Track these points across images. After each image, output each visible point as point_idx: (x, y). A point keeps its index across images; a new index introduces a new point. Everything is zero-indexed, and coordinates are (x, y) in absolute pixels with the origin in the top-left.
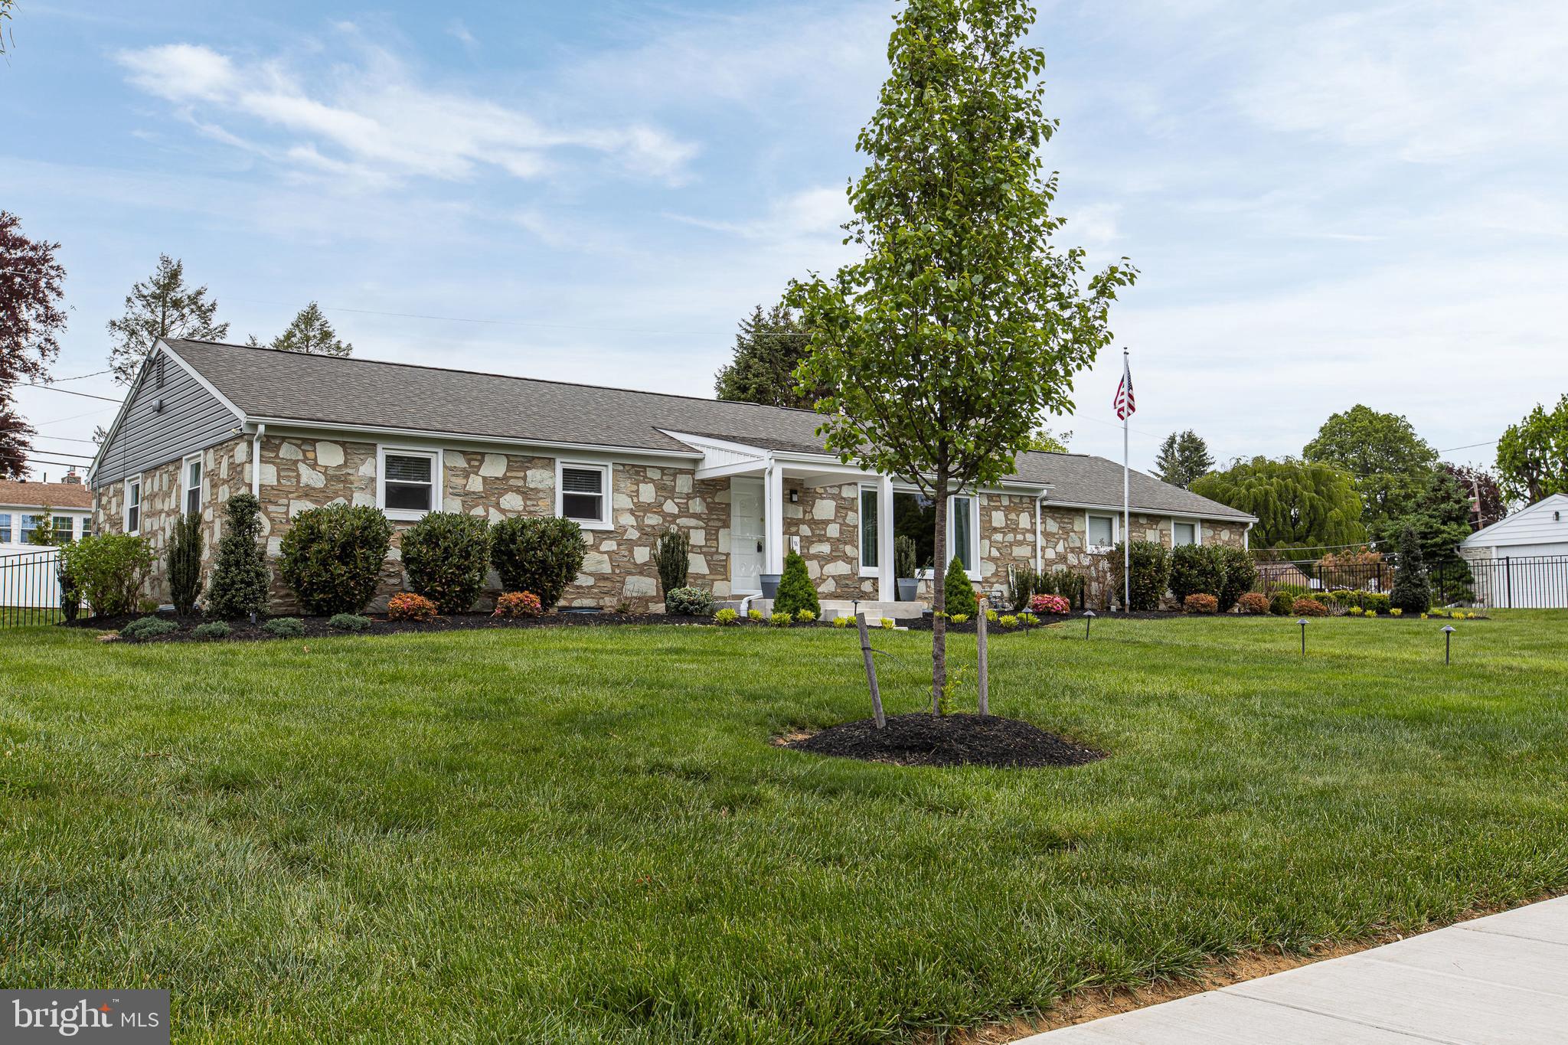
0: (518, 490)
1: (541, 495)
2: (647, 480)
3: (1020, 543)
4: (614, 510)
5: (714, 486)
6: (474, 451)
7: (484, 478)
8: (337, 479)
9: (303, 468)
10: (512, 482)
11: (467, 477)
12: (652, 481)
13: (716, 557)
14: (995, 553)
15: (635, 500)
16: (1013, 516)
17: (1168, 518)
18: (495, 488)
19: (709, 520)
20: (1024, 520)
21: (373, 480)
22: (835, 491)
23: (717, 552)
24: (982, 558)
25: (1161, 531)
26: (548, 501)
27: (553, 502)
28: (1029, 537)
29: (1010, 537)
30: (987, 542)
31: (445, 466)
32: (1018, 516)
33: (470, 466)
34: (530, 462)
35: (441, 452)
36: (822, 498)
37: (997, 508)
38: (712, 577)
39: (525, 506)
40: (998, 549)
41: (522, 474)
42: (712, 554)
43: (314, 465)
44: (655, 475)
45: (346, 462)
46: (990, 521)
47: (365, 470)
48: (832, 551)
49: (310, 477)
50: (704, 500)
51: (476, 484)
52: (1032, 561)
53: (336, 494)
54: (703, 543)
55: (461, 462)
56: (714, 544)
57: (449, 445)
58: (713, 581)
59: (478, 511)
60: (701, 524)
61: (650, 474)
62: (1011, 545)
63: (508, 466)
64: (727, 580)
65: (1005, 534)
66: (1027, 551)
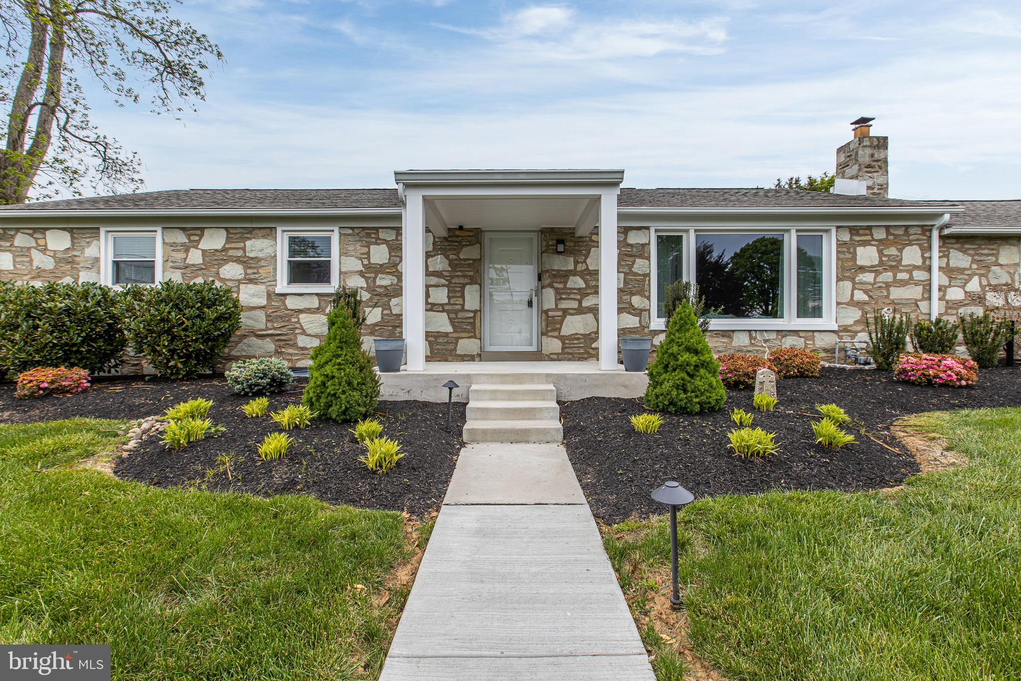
0: (238, 260)
1: (263, 263)
2: (378, 241)
3: (904, 283)
4: (341, 273)
5: (460, 242)
6: (193, 226)
7: (204, 251)
8: (65, 261)
9: (35, 255)
10: (231, 253)
11: (187, 251)
12: (386, 242)
13: (460, 315)
14: (860, 296)
15: (366, 262)
16: (893, 251)
18: (214, 260)
19: (452, 277)
20: (911, 255)
21: (97, 260)
23: (463, 310)
24: (838, 304)
26: (271, 268)
27: (275, 269)
28: (919, 275)
29: (887, 276)
30: (848, 285)
31: (164, 243)
32: (901, 251)
33: (190, 241)
34: (250, 233)
35: (159, 230)
37: (865, 243)
38: (455, 335)
39: (246, 274)
40: (866, 292)
41: (242, 245)
42: (456, 312)
43: (44, 251)
44: (391, 236)
45: (73, 244)
46: (854, 258)
47: (90, 252)
49: (40, 260)
50: (447, 257)
51: (195, 257)
52: (923, 305)
53: (65, 274)
54: (446, 301)
55: (181, 238)
56: (460, 301)
57: (167, 223)
58: (458, 339)
59: (199, 281)
60: (443, 281)
61: (382, 235)
62: (888, 285)
63: (228, 238)
64: (475, 337)
65: (877, 273)
66: (915, 292)
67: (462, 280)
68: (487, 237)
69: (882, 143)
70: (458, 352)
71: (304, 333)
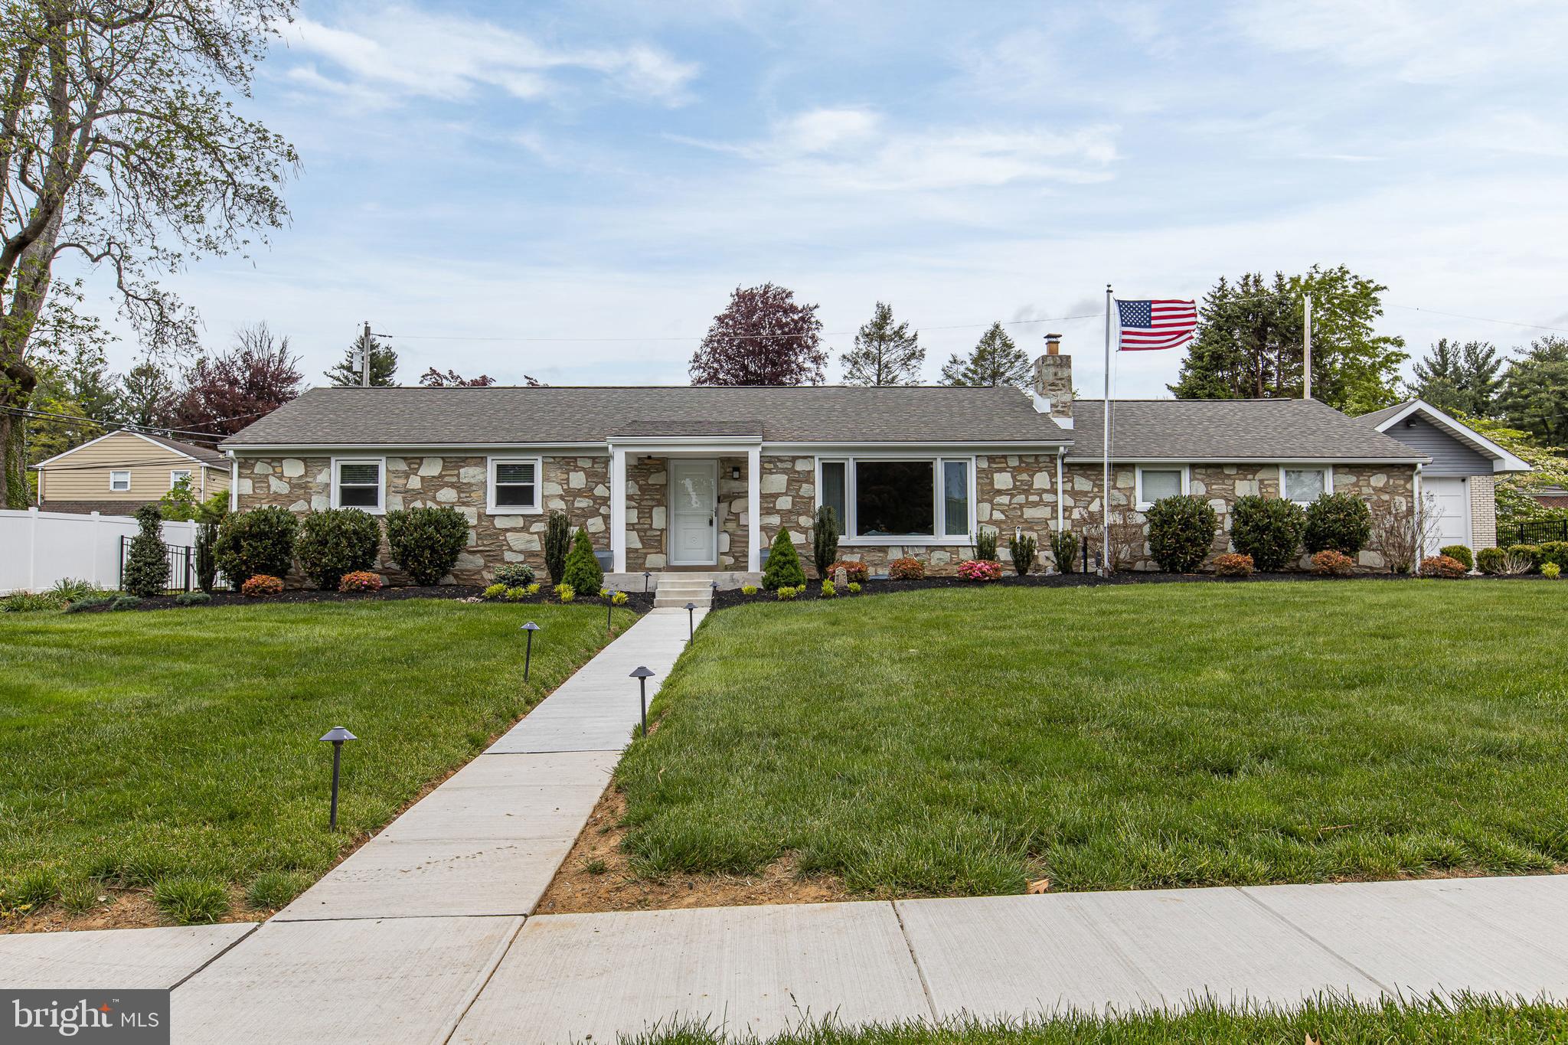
0: (452, 485)
1: (474, 488)
2: (576, 469)
3: (1035, 505)
4: (543, 496)
5: (648, 470)
6: (413, 457)
7: (423, 478)
8: (299, 486)
9: (273, 481)
10: (447, 479)
11: (407, 478)
12: (583, 469)
13: (649, 533)
14: (998, 516)
15: (565, 487)
16: (1025, 477)
17: (1277, 466)
18: (432, 485)
19: (642, 500)
20: (1041, 480)
21: (328, 485)
22: (788, 465)
23: (651, 528)
24: (980, 522)
25: (1261, 481)
26: (481, 493)
27: (485, 493)
28: (1047, 497)
29: (1021, 499)
30: (987, 506)
31: (388, 470)
32: (1032, 476)
33: (410, 469)
34: (463, 461)
35: (384, 459)
36: (771, 473)
37: (1001, 470)
38: (645, 551)
39: (459, 497)
40: (1003, 512)
41: (456, 472)
42: (645, 530)
43: (281, 477)
44: (587, 464)
45: (306, 472)
46: (992, 483)
47: (322, 478)
48: (782, 522)
49: (277, 486)
50: (637, 483)
51: (415, 483)
52: (1052, 524)
53: (298, 498)
54: (636, 521)
55: (403, 466)
56: (648, 521)
57: (391, 454)
58: (646, 554)
59: (418, 504)
60: (637, 504)
61: (580, 463)
62: (1021, 506)
63: (444, 466)
64: (661, 552)
65: (1012, 496)
66: (1044, 512)
67: (650, 503)
68: (672, 465)
69: (1066, 361)
70: (647, 566)
71: (510, 549)
